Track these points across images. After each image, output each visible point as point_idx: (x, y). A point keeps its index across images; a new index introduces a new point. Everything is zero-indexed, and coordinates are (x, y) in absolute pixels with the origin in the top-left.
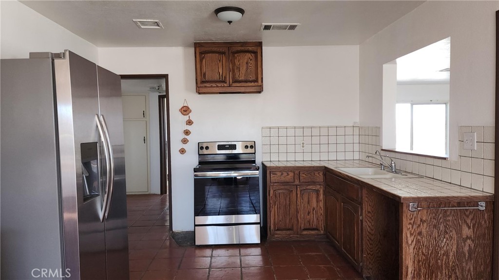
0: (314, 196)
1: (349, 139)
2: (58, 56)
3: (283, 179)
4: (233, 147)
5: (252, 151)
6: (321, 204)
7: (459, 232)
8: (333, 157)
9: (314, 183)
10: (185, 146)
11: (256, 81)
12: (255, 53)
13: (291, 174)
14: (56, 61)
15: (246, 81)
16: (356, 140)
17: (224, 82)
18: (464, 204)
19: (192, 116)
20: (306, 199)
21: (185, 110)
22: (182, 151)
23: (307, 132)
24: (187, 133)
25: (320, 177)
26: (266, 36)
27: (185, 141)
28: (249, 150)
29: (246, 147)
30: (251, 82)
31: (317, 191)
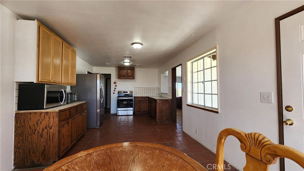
0: (146, 103)
1: (155, 91)
2: (98, 74)
3: (139, 100)
4: (127, 92)
5: (132, 93)
6: (147, 106)
7: (166, 106)
8: (153, 95)
9: (146, 101)
10: (115, 92)
11: (133, 76)
12: (133, 70)
13: (141, 98)
14: (97, 75)
15: (130, 76)
16: (157, 91)
17: (125, 76)
18: (167, 101)
19: (117, 84)
20: (144, 104)
21: (115, 83)
22: (114, 93)
23: (145, 89)
24: (115, 88)
25: (147, 99)
26: (135, 66)
27: (115, 91)
28: (131, 93)
29: (130, 92)
30: (132, 76)
31: (147, 103)
